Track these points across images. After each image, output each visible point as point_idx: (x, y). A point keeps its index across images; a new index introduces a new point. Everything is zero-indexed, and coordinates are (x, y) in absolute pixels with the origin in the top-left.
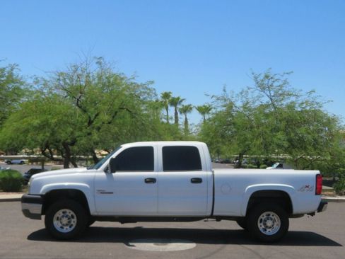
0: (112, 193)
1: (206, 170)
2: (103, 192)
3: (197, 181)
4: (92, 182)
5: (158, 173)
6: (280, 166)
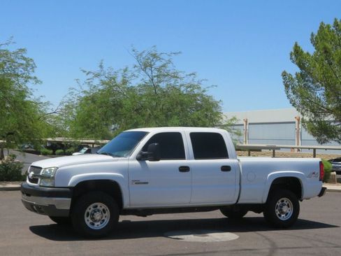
0: (147, 183)
1: (233, 158)
2: (138, 183)
3: (226, 168)
4: (126, 171)
5: (189, 161)
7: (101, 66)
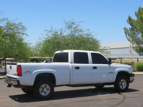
6: (47, 62)
7: (51, 28)
